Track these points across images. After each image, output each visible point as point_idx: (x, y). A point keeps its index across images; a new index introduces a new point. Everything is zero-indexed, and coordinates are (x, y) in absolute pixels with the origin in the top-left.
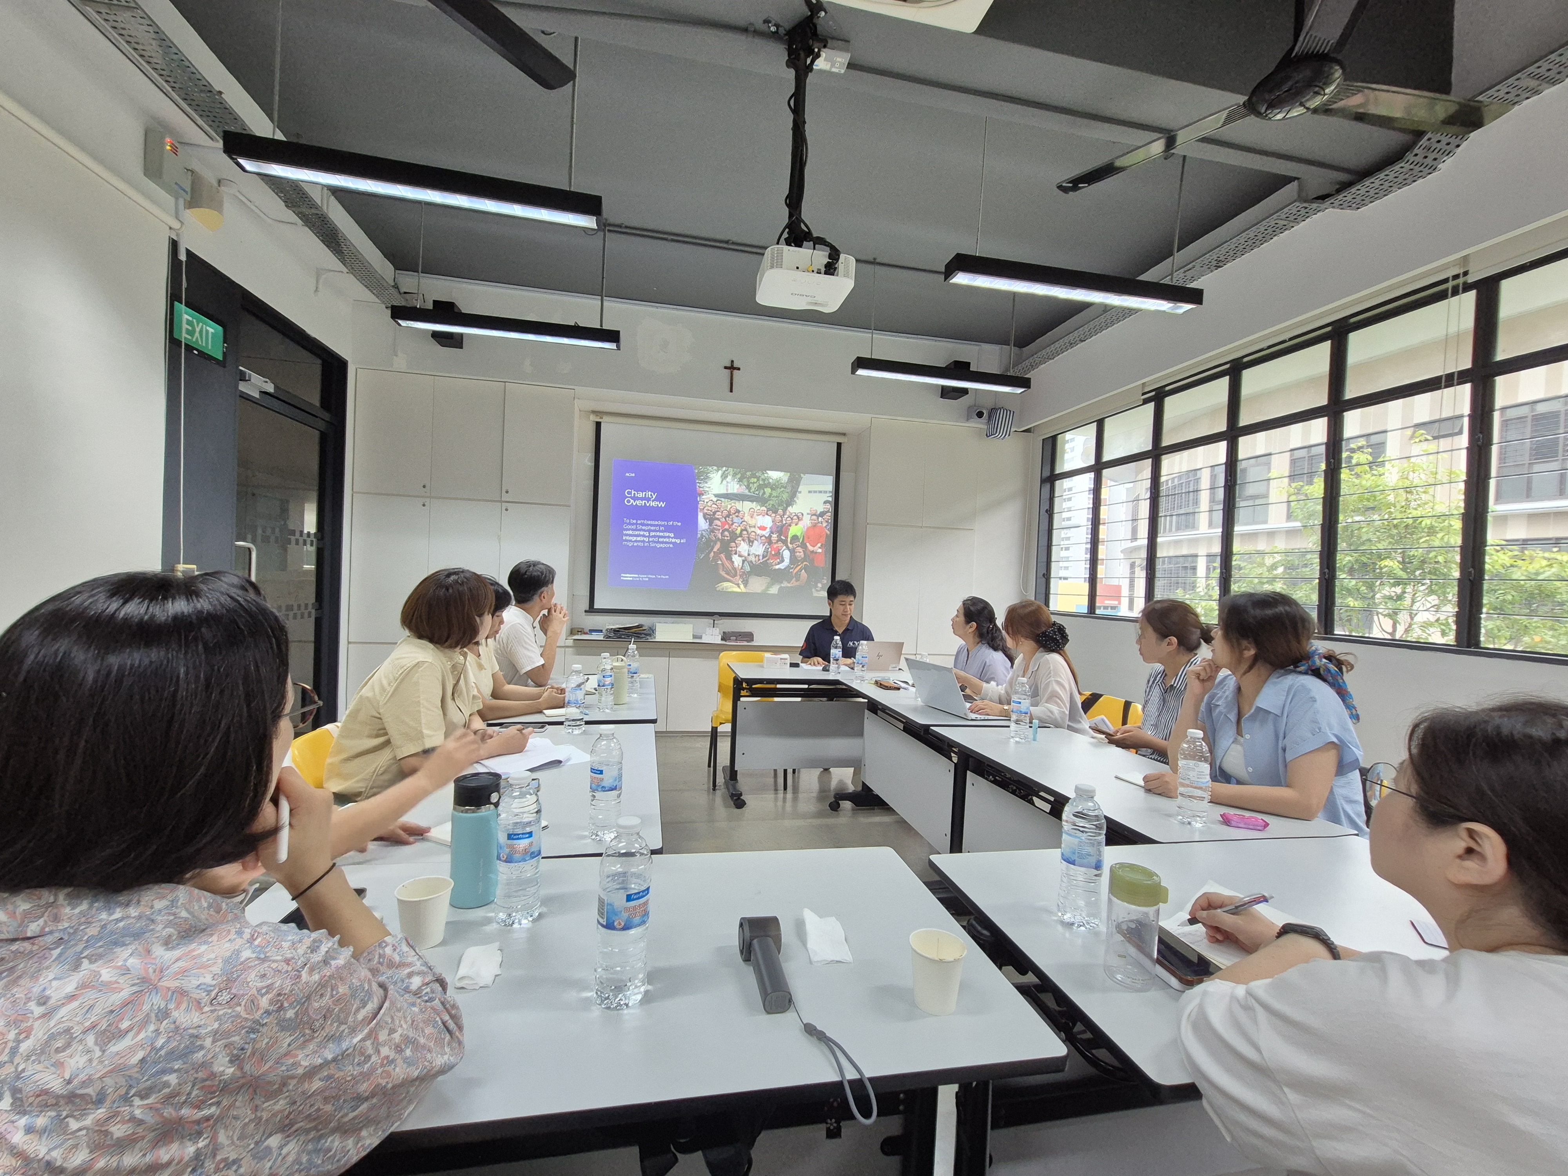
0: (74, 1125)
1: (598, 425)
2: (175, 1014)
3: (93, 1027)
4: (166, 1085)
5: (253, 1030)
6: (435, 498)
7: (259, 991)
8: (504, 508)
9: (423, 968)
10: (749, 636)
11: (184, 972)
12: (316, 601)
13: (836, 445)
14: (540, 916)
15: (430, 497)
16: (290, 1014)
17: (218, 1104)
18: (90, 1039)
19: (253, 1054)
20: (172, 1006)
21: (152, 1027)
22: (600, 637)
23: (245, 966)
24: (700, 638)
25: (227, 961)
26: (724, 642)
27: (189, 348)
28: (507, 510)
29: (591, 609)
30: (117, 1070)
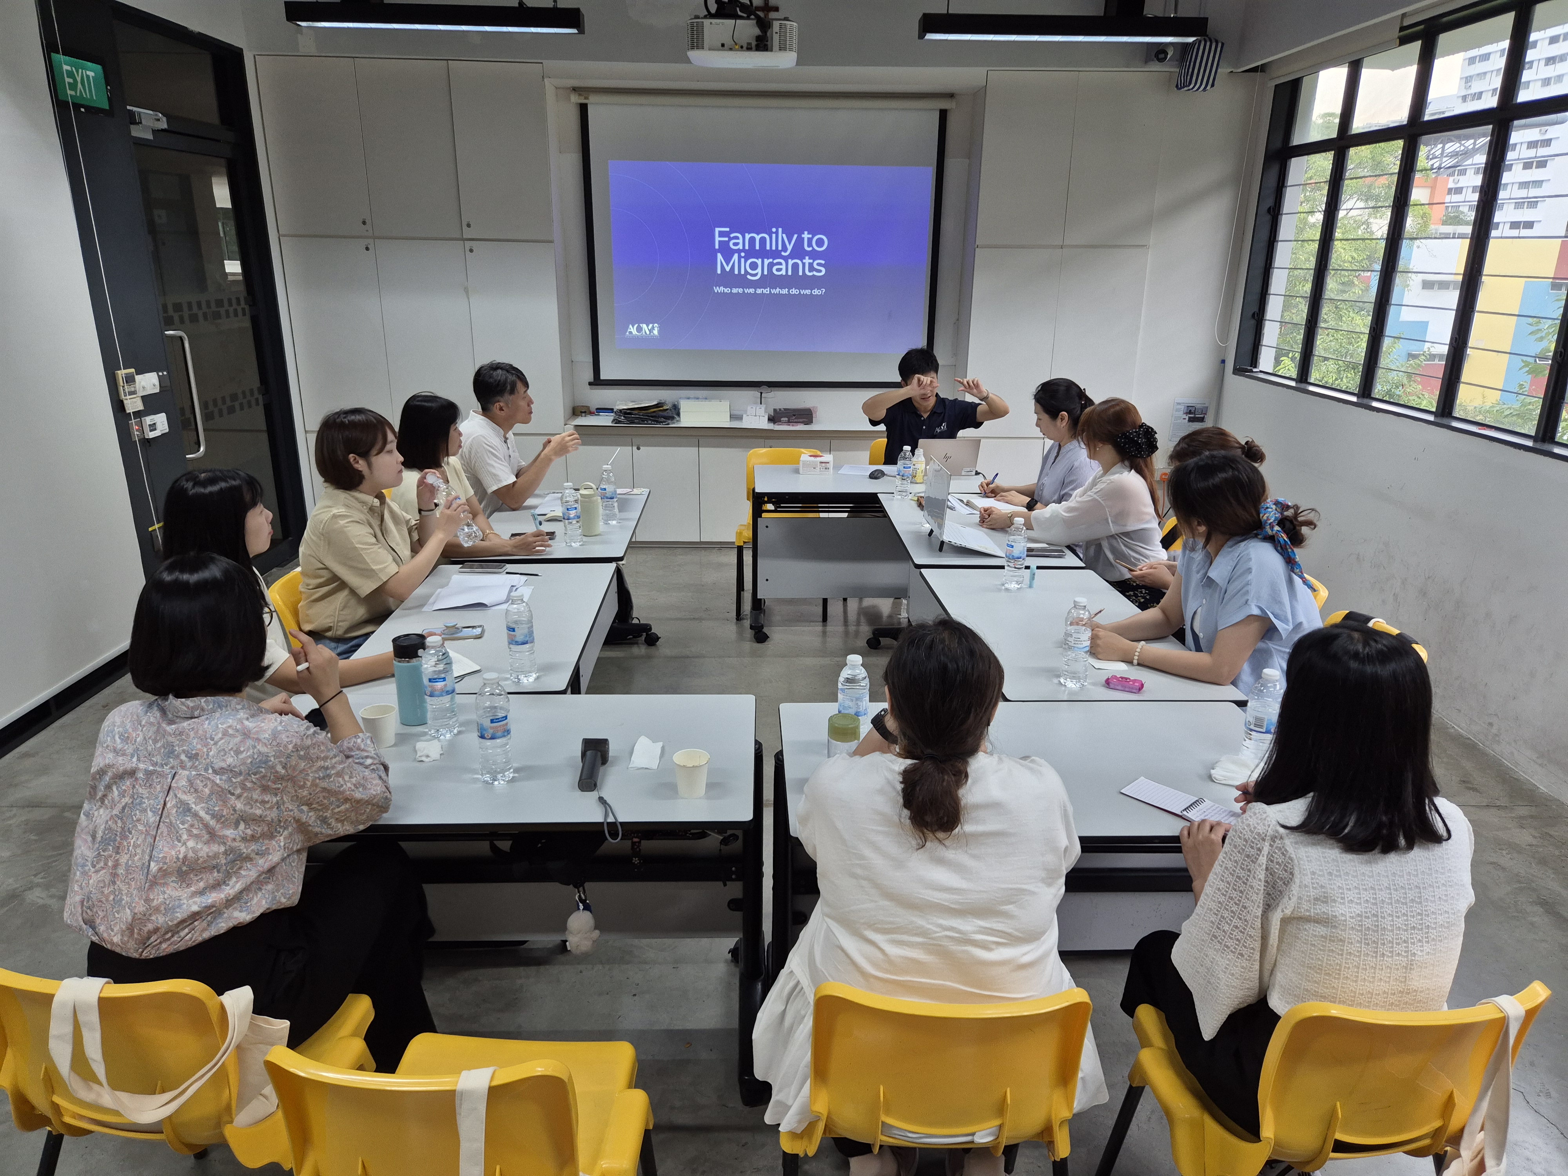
0: (234, 780)
1: (583, 109)
2: (258, 747)
3: (232, 749)
4: (261, 772)
5: (288, 757)
6: (379, 238)
7: (287, 742)
8: (467, 249)
9: (375, 756)
10: (806, 415)
11: (257, 732)
12: (261, 384)
13: (937, 115)
14: (459, 732)
15: (375, 238)
16: (302, 753)
17: (281, 784)
18: (232, 753)
19: (290, 767)
20: (256, 744)
21: (251, 751)
22: (605, 420)
23: (280, 732)
24: (740, 418)
25: (273, 730)
26: (771, 426)
27: (77, 106)
28: (471, 251)
29: (597, 381)
30: (244, 764)
